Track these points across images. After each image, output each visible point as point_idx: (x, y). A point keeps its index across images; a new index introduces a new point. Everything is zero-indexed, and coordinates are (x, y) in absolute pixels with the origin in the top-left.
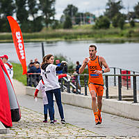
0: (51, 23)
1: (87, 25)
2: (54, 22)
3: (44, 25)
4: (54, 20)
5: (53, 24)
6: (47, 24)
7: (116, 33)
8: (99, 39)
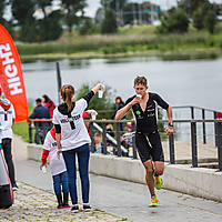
0: (77, 24)
1: (145, 27)
2: (84, 21)
3: (64, 27)
4: (82, 17)
5: (81, 26)
6: (70, 25)
7: (201, 41)
8: (168, 53)
